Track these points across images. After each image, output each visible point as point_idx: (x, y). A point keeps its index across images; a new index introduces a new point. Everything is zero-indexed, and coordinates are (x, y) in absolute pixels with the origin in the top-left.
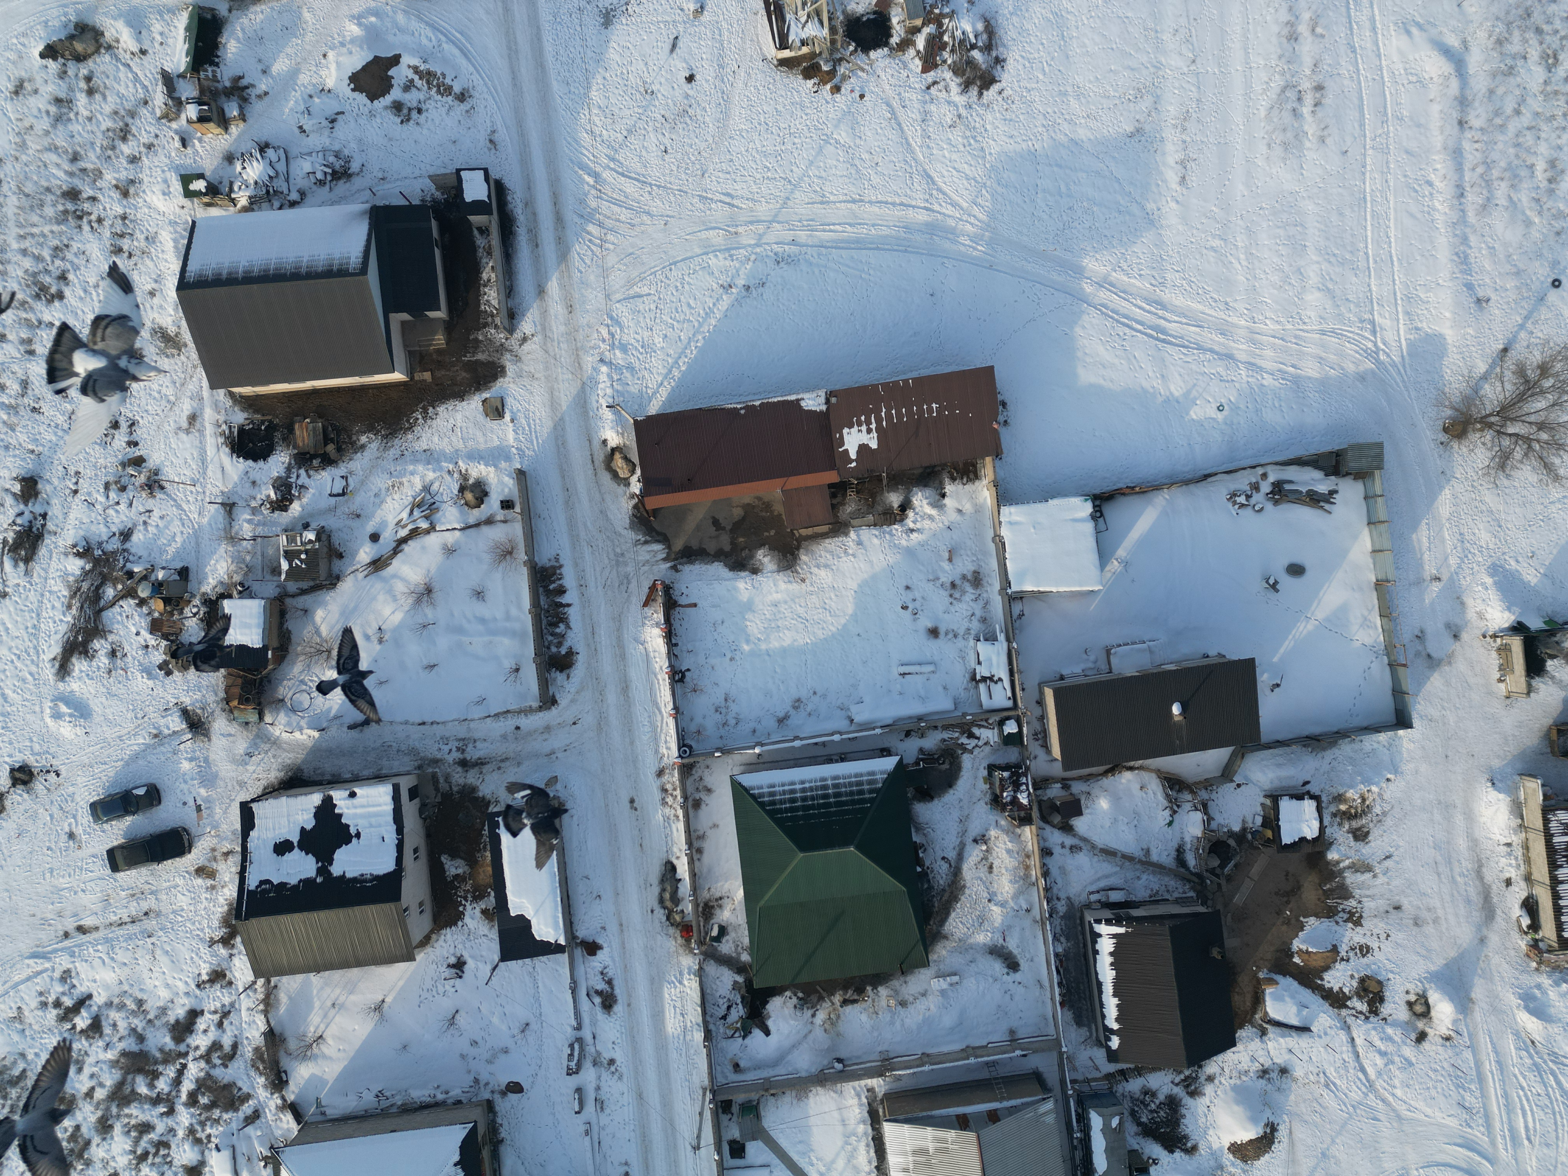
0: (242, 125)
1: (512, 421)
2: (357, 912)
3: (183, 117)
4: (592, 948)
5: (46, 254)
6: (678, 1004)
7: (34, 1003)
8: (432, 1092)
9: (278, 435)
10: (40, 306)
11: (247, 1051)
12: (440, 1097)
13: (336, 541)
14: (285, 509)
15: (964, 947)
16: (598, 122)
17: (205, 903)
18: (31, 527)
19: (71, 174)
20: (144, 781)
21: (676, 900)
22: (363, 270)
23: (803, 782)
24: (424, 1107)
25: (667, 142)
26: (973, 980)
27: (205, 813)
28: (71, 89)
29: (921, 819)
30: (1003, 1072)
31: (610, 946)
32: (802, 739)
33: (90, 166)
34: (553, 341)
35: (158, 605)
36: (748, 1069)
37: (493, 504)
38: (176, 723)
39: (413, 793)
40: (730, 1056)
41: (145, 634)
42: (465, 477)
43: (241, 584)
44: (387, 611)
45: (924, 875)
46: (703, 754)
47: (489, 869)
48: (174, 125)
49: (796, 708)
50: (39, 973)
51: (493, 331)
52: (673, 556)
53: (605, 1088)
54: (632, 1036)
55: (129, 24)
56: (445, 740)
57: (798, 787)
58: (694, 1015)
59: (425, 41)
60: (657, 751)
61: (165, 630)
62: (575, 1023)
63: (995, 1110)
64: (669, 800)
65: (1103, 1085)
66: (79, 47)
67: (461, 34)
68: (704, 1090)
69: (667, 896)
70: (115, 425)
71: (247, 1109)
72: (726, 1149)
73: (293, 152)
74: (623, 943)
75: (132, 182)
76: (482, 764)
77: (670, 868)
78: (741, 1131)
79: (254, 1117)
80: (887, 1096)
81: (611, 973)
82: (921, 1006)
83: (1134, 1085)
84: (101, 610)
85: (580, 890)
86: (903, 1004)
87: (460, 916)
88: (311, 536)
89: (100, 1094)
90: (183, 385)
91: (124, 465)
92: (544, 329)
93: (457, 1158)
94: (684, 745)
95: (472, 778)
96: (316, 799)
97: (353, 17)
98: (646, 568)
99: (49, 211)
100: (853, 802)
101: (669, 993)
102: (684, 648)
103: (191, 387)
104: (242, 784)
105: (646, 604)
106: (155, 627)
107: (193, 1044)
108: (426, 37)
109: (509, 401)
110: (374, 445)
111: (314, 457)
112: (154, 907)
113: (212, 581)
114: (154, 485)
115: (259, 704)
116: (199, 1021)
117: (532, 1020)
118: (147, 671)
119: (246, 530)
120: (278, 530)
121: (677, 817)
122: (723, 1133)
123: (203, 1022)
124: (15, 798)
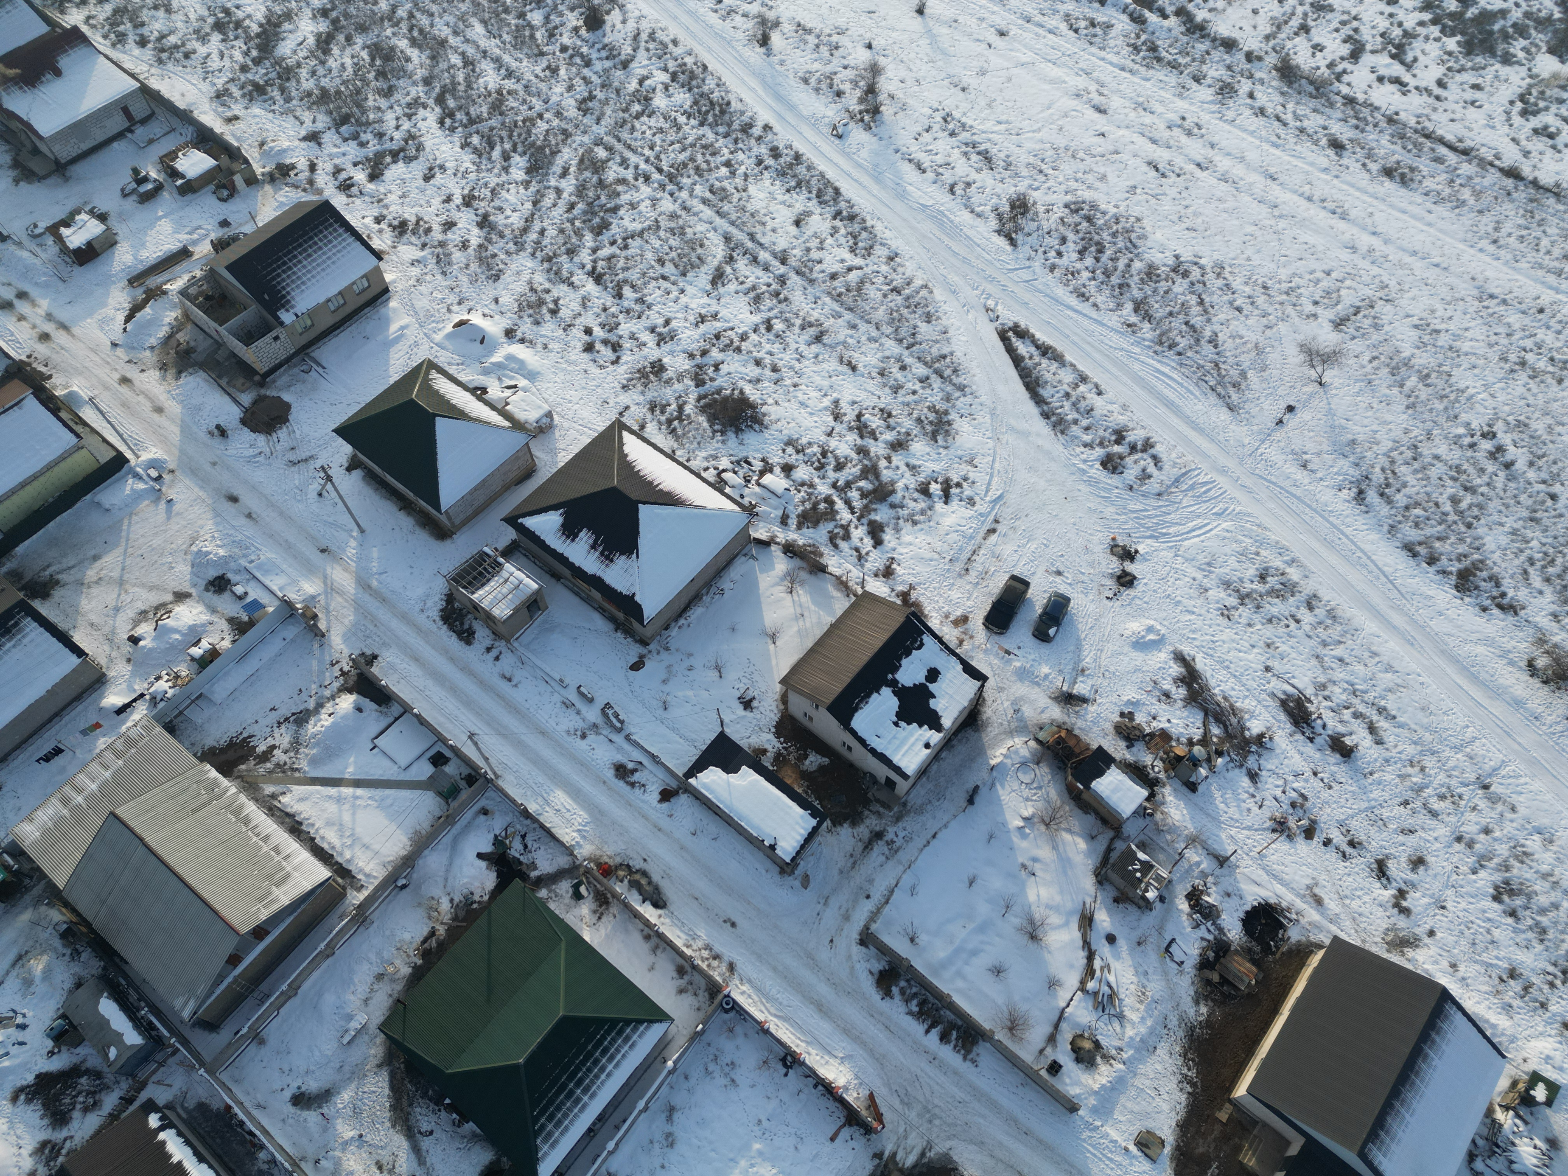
1: (1126, 1149)
2: (846, 680)
4: (666, 795)
5: (1544, 920)
6: (567, 815)
7: (972, 476)
8: (690, 620)
9: (1257, 949)
10: (1498, 877)
11: (826, 550)
12: (682, 621)
13: (1132, 909)
14: (1189, 897)
15: (356, 1074)
17: (941, 604)
18: (1308, 725)
20: (1057, 638)
21: (635, 885)
22: (1364, 1157)
23: (609, 1075)
24: (686, 608)
26: (329, 1053)
27: (1002, 653)
29: (477, 1147)
30: (250, 1002)
31: (654, 808)
32: (641, 1112)
35: (1181, 751)
36: (474, 819)
37: (1066, 1059)
38: (1081, 688)
39: (890, 784)
40: (497, 815)
41: (1165, 725)
42: (1107, 1058)
43: (1151, 815)
44: (1044, 893)
45: (438, 1101)
46: (711, 1016)
47: (789, 781)
49: (669, 1135)
50: (987, 491)
52: (891, 1166)
53: (574, 716)
54: (582, 765)
56: (907, 839)
57: (610, 1067)
58: (549, 819)
60: (750, 981)
61: (1157, 739)
62: (633, 737)
63: (236, 966)
64: (705, 954)
65: (142, 1075)
68: (497, 776)
69: (644, 881)
70: (1352, 844)
71: (793, 522)
72: (448, 753)
74: (646, 819)
76: (866, 847)
77: (659, 903)
78: (446, 774)
79: (784, 521)
80: (342, 896)
81: (638, 791)
82: (362, 990)
83: (110, 1101)
84: (1206, 715)
85: (713, 826)
86: (380, 977)
87: (778, 734)
88: (1151, 895)
89: (883, 463)
90: (1354, 919)
91: (1313, 822)
93: (637, 598)
94: (733, 1008)
95: (863, 831)
96: (947, 722)
98: (901, 1130)
100: (551, 1102)
101: (581, 816)
102: (806, 1091)
103: (1347, 924)
104: (1001, 690)
105: (871, 1096)
106: (1165, 736)
107: (860, 528)
109: (1146, 1165)
110: (1191, 1012)
111: (1217, 957)
112: (968, 577)
113: (1170, 798)
114: (1280, 827)
115: (1048, 748)
116: (871, 542)
117: (665, 714)
118: (1136, 704)
119: (1193, 856)
120: (1175, 877)
121: (688, 947)
122: (459, 761)
123: (868, 542)
124: (1114, 565)
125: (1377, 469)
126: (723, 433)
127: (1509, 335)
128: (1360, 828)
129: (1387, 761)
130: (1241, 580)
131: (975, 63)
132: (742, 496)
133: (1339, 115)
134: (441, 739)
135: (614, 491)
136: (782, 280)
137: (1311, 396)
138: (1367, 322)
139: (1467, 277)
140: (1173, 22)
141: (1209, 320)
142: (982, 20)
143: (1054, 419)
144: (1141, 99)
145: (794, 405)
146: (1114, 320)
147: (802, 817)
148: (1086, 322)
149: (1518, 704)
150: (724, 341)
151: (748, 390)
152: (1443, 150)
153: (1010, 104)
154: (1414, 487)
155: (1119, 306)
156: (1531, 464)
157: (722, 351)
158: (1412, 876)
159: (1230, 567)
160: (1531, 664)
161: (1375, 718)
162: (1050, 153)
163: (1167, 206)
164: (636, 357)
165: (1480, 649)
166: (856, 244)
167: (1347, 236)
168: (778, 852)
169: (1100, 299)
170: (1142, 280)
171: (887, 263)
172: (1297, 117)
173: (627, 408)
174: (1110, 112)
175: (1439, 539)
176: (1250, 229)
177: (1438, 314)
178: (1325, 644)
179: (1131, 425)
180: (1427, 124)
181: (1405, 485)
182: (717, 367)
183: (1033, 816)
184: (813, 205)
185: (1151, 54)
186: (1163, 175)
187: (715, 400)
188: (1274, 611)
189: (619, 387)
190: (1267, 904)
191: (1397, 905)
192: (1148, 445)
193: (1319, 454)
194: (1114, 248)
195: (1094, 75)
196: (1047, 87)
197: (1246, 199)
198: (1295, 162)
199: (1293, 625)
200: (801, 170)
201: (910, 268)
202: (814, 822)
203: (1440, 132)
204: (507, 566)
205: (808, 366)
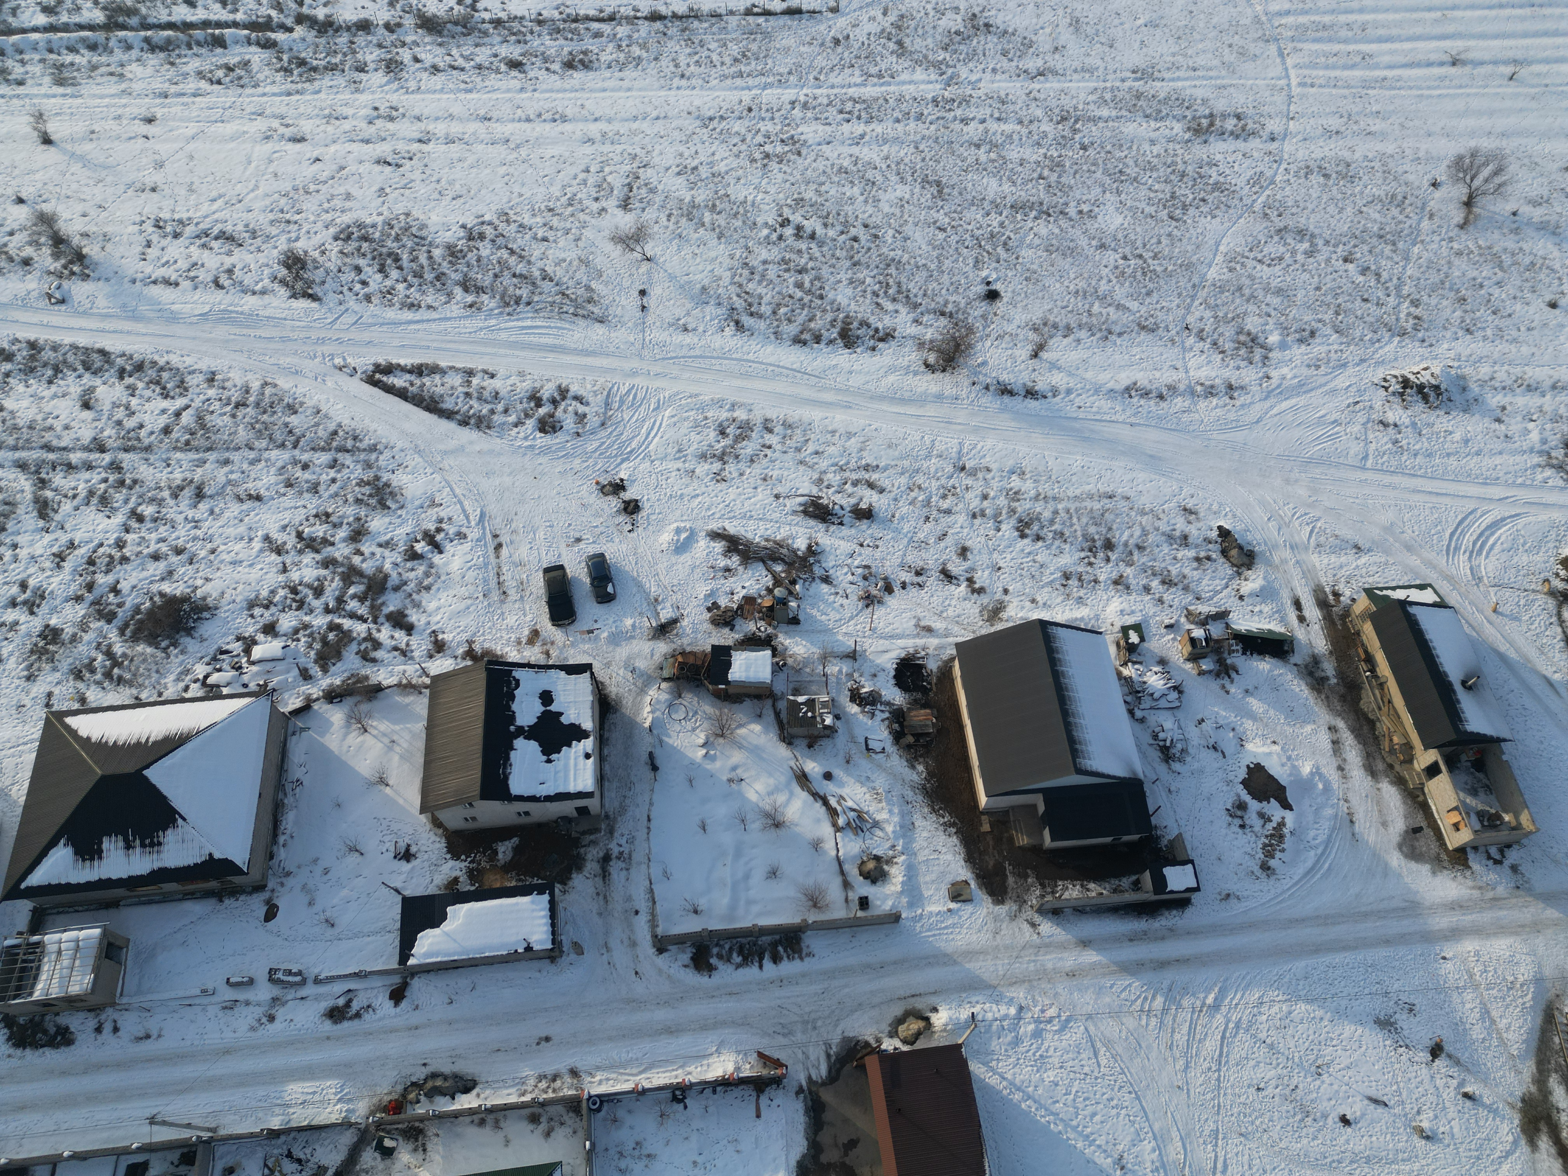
0: (1195, 672)
1: (949, 910)
3: (1192, 627)
4: (397, 995)
5: (1057, 527)
6: (317, 1098)
7: (443, 515)
8: (288, 832)
9: (919, 695)
10: (1013, 522)
11: (367, 670)
12: (282, 839)
13: (824, 742)
14: (853, 700)
16: (1273, 1010)
17: (506, 637)
18: (832, 515)
19: (1126, 544)
20: (618, 591)
21: (433, 1093)
22: (1080, 771)
24: (276, 823)
25: (1269, 1091)
27: (586, 636)
28: (1197, 546)
31: (396, 1016)
33: (1135, 558)
34: (1036, 955)
35: (767, 602)
37: (863, 888)
38: (666, 615)
39: (583, 811)
40: (245, 1162)
41: (744, 592)
42: (890, 861)
43: (785, 665)
44: (759, 786)
46: (589, 1125)
47: (497, 885)
48: (1183, 620)
50: (467, 518)
51: (1038, 893)
52: (814, 1089)
53: (245, 1011)
54: (292, 1043)
55: (1262, 589)
56: (631, 841)
58: (301, 1117)
59: (1312, 833)
60: (598, 1068)
61: (746, 607)
62: (322, 976)
64: (543, 1084)
66: (1234, 552)
67: (1329, 869)
68: (214, 1130)
69: (439, 1083)
70: (918, 573)
71: (315, 670)
72: (139, 1158)
73: (1179, 714)
74: (397, 1031)
75: (1128, 588)
76: (604, 877)
77: (467, 1086)
79: (305, 675)
81: (366, 1017)
84: (764, 562)
85: (460, 981)
87: (456, 856)
88: (828, 721)
89: (357, 560)
90: (957, 623)
91: (885, 579)
92: (1047, 946)
93: (217, 855)
94: (602, 1102)
95: (592, 866)
96: (588, 725)
97: (1318, 768)
98: (800, 1056)
99: (1092, 530)
101: (330, 1086)
102: (710, 1103)
103: (956, 629)
104: (608, 665)
105: (761, 1055)
106: (749, 600)
107: (383, 629)
108: (1318, 833)
109: (968, 908)
110: (915, 777)
111: (901, 725)
112: (510, 598)
113: (787, 642)
114: (869, 600)
115: (678, 678)
116: (403, 633)
117: (336, 930)
118: (712, 594)
119: (833, 669)
120: (833, 694)
121: (523, 1094)
122: (160, 1154)
123: (400, 636)
124: (614, 503)
125: (735, 298)
126: (175, 645)
127: (743, 141)
128: (914, 558)
129: (896, 500)
130: (710, 446)
131: (144, 161)
132: (245, 686)
133: (499, 39)
134: (119, 1153)
135: (103, 778)
136: (115, 466)
137: (649, 272)
138: (643, 191)
139: (684, 114)
140: (300, 31)
141: (529, 262)
142: (119, 117)
143: (472, 421)
144: (327, 112)
145: (229, 569)
146: (454, 309)
147: (533, 902)
148: (433, 326)
149: (939, 398)
150: (102, 562)
151: (167, 588)
152: (595, 26)
153: (210, 179)
154: (768, 295)
155: (450, 295)
156: (825, 225)
157: (107, 572)
158: (967, 564)
159: (697, 442)
160: (927, 366)
161: (867, 476)
162: (283, 201)
163: (422, 190)
164: (17, 641)
165: (892, 378)
166: (164, 388)
167: (579, 133)
168: (536, 947)
169: (429, 300)
170: (450, 262)
171: (211, 387)
172: (467, 59)
173: (50, 695)
174: (308, 137)
175: (810, 320)
176: (502, 170)
177: (686, 155)
178: (798, 450)
179: (537, 385)
180: (568, 11)
181: (761, 297)
182: (115, 590)
183: (707, 738)
184: (88, 380)
185: (304, 69)
186: (398, 166)
187: (141, 622)
188: (749, 451)
189: (23, 683)
190: (902, 660)
191: (974, 591)
192: (563, 392)
193: (688, 314)
194: (406, 251)
195: (268, 112)
196: (232, 145)
197: (481, 147)
198: (494, 96)
199: (768, 452)
200: (47, 355)
201: (237, 378)
202: (546, 897)
203: (582, 12)
204: (50, 939)
205: (210, 526)
